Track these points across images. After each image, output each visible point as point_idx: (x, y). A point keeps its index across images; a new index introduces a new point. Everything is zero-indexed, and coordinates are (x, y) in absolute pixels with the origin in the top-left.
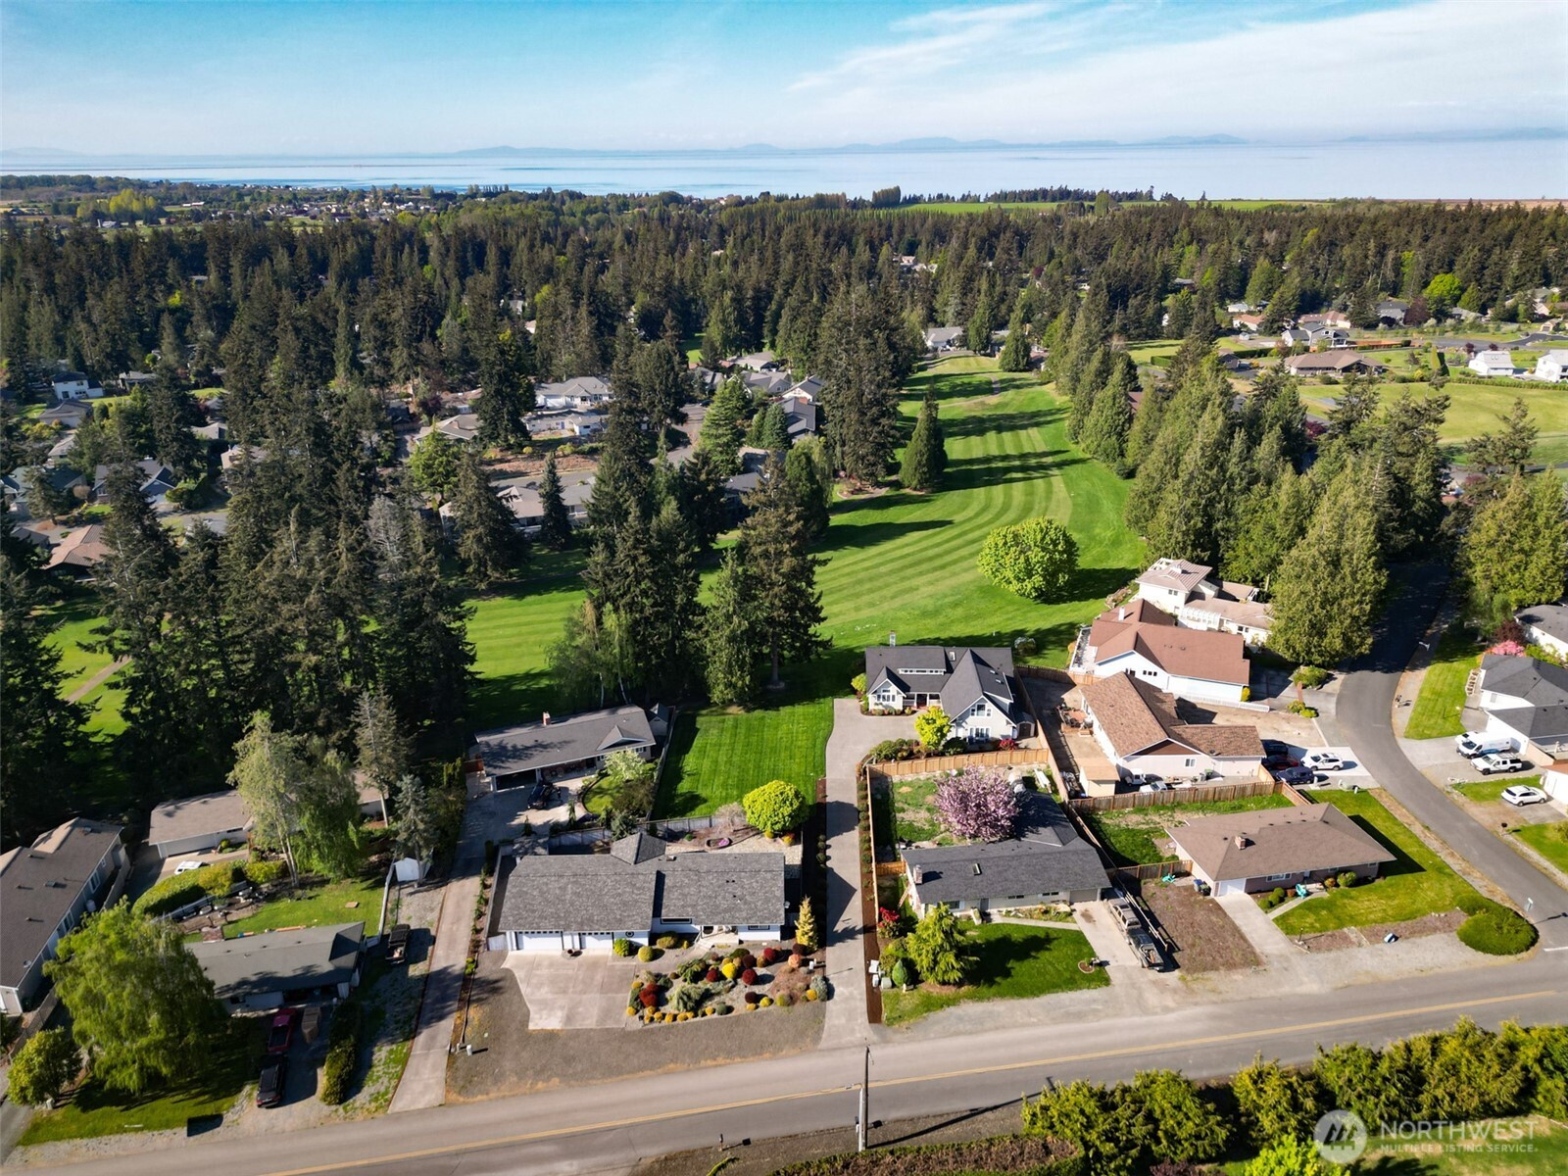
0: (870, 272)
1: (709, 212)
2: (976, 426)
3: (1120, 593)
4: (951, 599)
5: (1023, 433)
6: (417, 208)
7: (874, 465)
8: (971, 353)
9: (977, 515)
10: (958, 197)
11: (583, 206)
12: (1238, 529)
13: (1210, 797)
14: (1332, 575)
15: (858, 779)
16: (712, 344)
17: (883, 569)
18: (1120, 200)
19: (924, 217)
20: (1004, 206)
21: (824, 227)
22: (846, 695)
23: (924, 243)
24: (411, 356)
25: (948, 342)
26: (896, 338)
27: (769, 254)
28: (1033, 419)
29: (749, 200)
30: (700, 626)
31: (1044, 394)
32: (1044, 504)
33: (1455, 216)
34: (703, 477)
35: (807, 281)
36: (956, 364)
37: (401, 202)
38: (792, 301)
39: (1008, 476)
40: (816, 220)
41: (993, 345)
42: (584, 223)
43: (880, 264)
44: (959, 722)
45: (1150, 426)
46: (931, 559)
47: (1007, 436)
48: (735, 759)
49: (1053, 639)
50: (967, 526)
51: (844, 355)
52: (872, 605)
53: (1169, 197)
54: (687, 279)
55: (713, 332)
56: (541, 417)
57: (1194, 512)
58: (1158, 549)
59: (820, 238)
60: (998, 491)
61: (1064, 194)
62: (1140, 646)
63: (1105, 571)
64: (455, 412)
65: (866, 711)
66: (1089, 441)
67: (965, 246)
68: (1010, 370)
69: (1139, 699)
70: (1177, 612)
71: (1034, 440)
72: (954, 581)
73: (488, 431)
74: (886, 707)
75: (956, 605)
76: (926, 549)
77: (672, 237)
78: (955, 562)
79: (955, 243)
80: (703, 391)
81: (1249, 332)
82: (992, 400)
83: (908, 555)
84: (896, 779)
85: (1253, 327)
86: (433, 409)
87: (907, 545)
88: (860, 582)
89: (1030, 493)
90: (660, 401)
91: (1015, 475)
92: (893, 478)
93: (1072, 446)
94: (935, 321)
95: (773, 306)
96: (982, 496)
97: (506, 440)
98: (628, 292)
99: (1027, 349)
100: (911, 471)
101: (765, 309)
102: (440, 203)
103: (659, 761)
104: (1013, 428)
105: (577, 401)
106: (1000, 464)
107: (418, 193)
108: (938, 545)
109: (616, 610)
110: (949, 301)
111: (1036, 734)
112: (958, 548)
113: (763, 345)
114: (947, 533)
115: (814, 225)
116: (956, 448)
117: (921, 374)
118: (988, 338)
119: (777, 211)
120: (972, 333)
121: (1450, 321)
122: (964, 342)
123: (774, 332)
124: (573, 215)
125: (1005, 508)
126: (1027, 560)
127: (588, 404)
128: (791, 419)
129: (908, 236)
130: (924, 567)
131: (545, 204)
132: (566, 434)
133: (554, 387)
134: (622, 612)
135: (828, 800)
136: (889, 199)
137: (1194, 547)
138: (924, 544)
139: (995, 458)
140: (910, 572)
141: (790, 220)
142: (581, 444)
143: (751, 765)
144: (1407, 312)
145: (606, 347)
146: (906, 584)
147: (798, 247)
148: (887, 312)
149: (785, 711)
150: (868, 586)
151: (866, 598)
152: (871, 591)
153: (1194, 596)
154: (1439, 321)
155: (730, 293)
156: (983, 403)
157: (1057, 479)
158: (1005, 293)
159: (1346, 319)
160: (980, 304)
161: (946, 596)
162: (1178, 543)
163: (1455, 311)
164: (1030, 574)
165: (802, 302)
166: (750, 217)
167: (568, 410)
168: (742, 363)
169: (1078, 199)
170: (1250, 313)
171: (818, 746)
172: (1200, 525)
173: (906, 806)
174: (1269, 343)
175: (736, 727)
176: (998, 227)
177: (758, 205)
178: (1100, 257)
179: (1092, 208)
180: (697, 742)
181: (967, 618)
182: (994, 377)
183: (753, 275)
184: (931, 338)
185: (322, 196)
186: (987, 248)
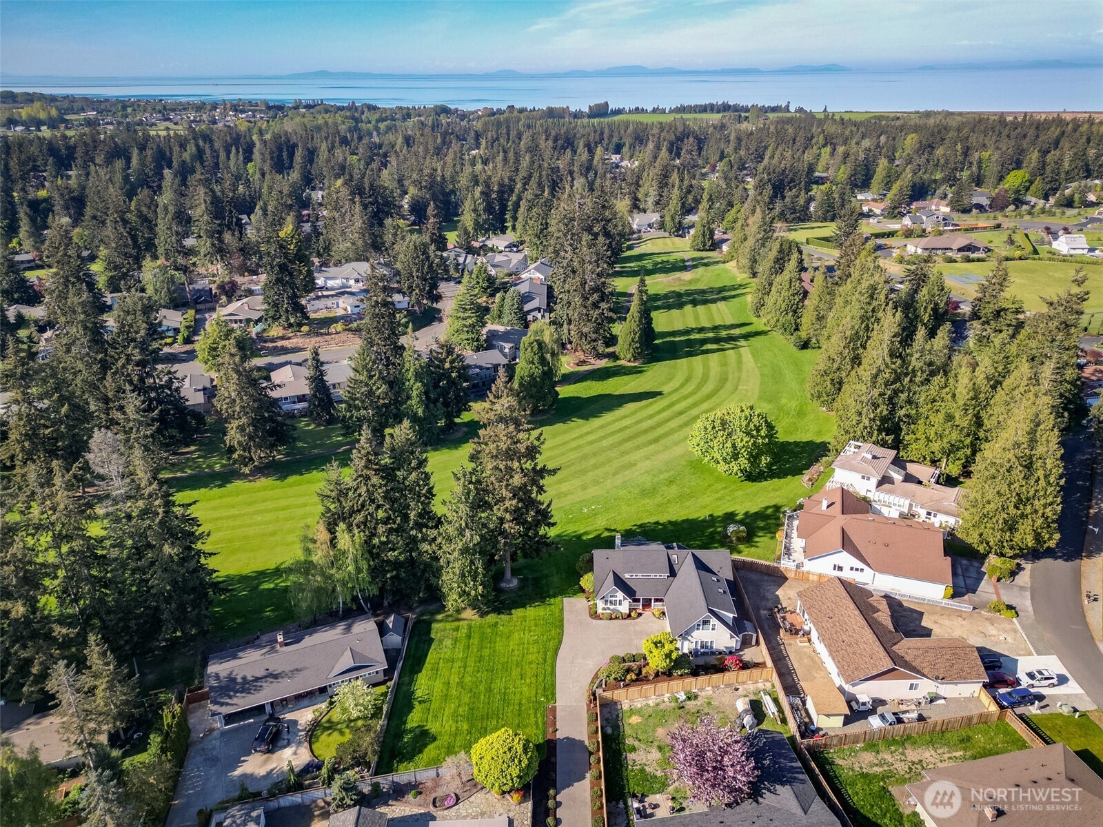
0: (588, 168)
1: (470, 120)
2: (676, 301)
3: (814, 469)
4: (665, 475)
5: (712, 306)
6: (254, 116)
7: (595, 341)
8: (667, 234)
9: (682, 386)
10: (650, 109)
11: (377, 116)
12: (919, 415)
13: (938, 728)
14: (1026, 478)
15: (588, 706)
16: (466, 230)
17: (605, 443)
18: (766, 112)
19: (627, 125)
20: (685, 116)
21: (553, 133)
22: (575, 593)
23: (627, 145)
24: (213, 245)
25: (649, 225)
26: (610, 227)
27: (511, 155)
28: (722, 294)
29: (500, 112)
30: (434, 539)
31: (726, 271)
32: (736, 375)
33: (1015, 125)
34: (447, 365)
35: (540, 177)
36: (657, 244)
37: (243, 112)
38: (528, 195)
39: (705, 347)
40: (547, 128)
41: (683, 228)
42: (377, 129)
43: (595, 162)
44: (684, 636)
45: (821, 306)
46: (646, 431)
47: (701, 309)
48: (468, 679)
49: (761, 524)
50: (675, 397)
51: (569, 249)
52: (596, 482)
53: (800, 110)
54: (448, 175)
55: (467, 219)
56: (318, 298)
57: (880, 401)
58: (847, 432)
59: (550, 143)
60: (697, 361)
61: (726, 108)
62: (847, 544)
63: (796, 444)
64: (250, 293)
65: (595, 615)
66: (769, 317)
67: (658, 148)
68: (699, 250)
69: (857, 612)
70: (870, 496)
71: (722, 313)
72: (666, 456)
73: (271, 313)
74: (614, 611)
75: (671, 482)
76: (641, 421)
77: (439, 140)
78: (666, 435)
79: (651, 145)
80: (457, 270)
81: (876, 216)
82: (687, 276)
83: (626, 427)
84: (626, 706)
85: (878, 212)
86: (230, 291)
87: (625, 417)
88: (585, 457)
89: (724, 364)
90: (418, 286)
91: (710, 346)
92: (610, 350)
93: (754, 319)
94: (639, 208)
95: (514, 198)
96: (685, 368)
97: (288, 319)
98: (403, 185)
99: (712, 233)
100: (626, 347)
101: (508, 200)
102: (271, 113)
103: (391, 684)
104: (705, 302)
105: (352, 282)
106: (698, 336)
107: (256, 105)
108: (651, 417)
109: (349, 528)
110: (649, 192)
111: (757, 643)
112: (668, 420)
113: (506, 228)
114: (658, 404)
115: (546, 131)
116: (663, 321)
117: (629, 253)
118: (680, 222)
119: (519, 120)
120: (668, 218)
121: (1025, 207)
122: (662, 226)
123: (515, 219)
124: (370, 122)
125: (705, 379)
126: (734, 446)
127: (360, 285)
128: (526, 298)
129: (615, 140)
130: (642, 440)
131: (348, 114)
132: (340, 312)
133: (332, 270)
134: (356, 531)
135: (559, 735)
136: (600, 111)
137: (880, 431)
138: (639, 416)
139: (692, 330)
140: (629, 445)
141: (529, 127)
142: (351, 322)
143: (482, 688)
144: (993, 200)
145: (376, 237)
146: (626, 459)
147: (534, 149)
148: (604, 206)
149: (518, 613)
150: (592, 461)
151: (591, 475)
152: (596, 467)
153: (885, 480)
154: (1017, 207)
155: (479, 189)
156: (679, 279)
157: (745, 348)
158: (691, 186)
159: (947, 205)
160: (674, 197)
161: (661, 473)
162: (866, 428)
163: (1028, 198)
164: (736, 456)
165: (536, 195)
166: (499, 124)
167: (342, 292)
168: (489, 244)
169: (736, 111)
170: (874, 200)
171: (549, 661)
172: (885, 413)
173: (636, 743)
174: (894, 226)
175: (469, 637)
176: (683, 133)
177: (506, 115)
178: (760, 158)
179: (747, 117)
180: (432, 657)
181: (682, 498)
182: (687, 256)
183: (498, 172)
184: (637, 221)
185: (185, 107)
186: (675, 150)
